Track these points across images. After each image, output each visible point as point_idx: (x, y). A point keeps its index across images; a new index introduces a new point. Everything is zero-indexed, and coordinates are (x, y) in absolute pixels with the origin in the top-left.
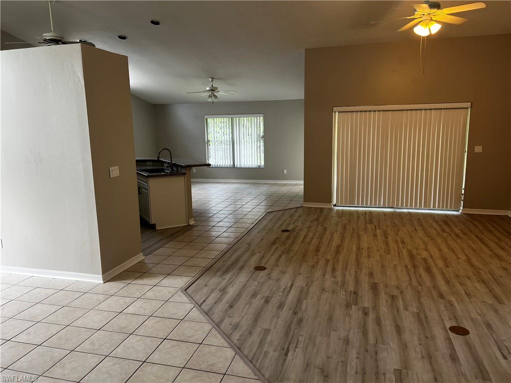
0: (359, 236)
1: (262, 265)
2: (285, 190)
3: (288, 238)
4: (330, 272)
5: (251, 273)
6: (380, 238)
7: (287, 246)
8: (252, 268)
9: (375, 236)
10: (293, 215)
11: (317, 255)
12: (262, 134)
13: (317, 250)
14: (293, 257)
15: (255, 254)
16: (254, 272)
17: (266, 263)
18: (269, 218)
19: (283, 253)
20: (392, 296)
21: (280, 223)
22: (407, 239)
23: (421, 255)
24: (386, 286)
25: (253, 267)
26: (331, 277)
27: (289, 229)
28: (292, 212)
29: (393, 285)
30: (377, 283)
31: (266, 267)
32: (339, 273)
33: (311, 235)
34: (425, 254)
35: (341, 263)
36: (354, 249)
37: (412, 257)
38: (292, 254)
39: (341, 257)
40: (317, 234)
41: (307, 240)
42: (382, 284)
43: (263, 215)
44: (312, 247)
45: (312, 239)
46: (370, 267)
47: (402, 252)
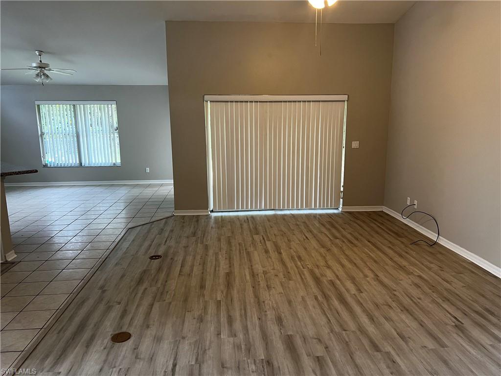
0: (248, 254)
1: (124, 330)
2: (149, 192)
3: (160, 269)
4: (226, 325)
5: (106, 351)
6: (273, 255)
7: (159, 285)
8: (107, 340)
9: (267, 251)
10: (162, 229)
11: (204, 296)
12: (116, 125)
13: (202, 287)
14: (170, 303)
15: (112, 306)
16: (112, 347)
17: (130, 324)
18: (131, 237)
19: (154, 298)
20: (318, 357)
21: (147, 244)
22: (303, 253)
23: (326, 276)
24: (304, 339)
25: (109, 337)
26: (229, 337)
27: (159, 254)
28: (161, 226)
29: (311, 336)
30: (291, 335)
31: (131, 332)
32: (238, 325)
33: (189, 259)
34: (329, 275)
35: (237, 305)
36: (248, 277)
37: (317, 281)
38: (168, 298)
39: (235, 294)
40: (198, 257)
41: (187, 269)
42: (298, 336)
43: (122, 234)
44: (194, 282)
45: (192, 266)
46: (275, 305)
47: (304, 275)
